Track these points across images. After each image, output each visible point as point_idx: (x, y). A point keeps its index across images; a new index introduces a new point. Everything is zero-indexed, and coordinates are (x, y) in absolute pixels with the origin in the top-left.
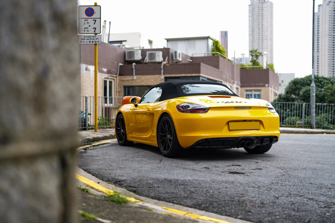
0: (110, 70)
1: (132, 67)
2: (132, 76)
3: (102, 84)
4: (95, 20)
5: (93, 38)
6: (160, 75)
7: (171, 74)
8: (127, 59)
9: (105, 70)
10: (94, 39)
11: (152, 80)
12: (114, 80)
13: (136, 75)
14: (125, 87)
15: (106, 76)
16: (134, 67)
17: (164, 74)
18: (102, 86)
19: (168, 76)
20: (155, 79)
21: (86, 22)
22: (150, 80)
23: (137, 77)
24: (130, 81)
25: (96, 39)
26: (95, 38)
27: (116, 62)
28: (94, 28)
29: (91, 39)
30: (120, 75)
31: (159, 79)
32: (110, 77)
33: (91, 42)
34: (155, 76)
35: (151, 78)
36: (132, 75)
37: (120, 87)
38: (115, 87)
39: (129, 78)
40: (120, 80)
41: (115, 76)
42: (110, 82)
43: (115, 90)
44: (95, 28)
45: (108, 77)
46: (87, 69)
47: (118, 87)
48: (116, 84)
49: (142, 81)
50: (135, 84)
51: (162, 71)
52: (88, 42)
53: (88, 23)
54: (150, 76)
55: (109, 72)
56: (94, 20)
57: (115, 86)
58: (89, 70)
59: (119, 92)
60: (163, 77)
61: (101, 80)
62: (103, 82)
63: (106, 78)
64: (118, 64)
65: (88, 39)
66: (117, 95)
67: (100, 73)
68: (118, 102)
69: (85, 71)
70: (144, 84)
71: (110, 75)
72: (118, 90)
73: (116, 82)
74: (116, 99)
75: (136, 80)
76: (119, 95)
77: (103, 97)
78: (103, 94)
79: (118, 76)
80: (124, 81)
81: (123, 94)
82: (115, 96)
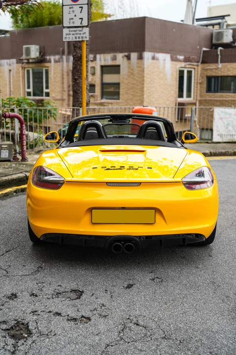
0: (189, 58)
1: (217, 52)
2: (217, 65)
3: (177, 75)
4: (82, 7)
5: (80, 32)
8: (214, 42)
9: (182, 58)
10: (80, 34)
12: (194, 69)
13: (221, 62)
14: (209, 79)
15: (183, 64)
16: (219, 53)
18: (176, 77)
21: (71, 10)
23: (222, 65)
24: (214, 70)
25: (83, 34)
26: (81, 32)
27: (198, 47)
28: (80, 19)
29: (77, 34)
30: (203, 62)
32: (188, 66)
33: (77, 38)
36: (217, 62)
37: (202, 77)
38: (196, 78)
39: (212, 66)
40: (203, 69)
41: (195, 64)
42: (190, 73)
43: (196, 81)
44: (82, 19)
45: (185, 65)
46: (153, 58)
47: (199, 77)
48: (198, 74)
49: (228, 70)
50: (219, 74)
52: (74, 38)
53: (73, 11)
55: (186, 60)
56: (80, 7)
57: (196, 76)
58: (157, 59)
59: (200, 83)
61: (175, 70)
62: (178, 73)
63: (182, 67)
64: (201, 48)
65: (73, 34)
66: (197, 87)
67: (174, 62)
68: (198, 95)
69: (150, 61)
70: (230, 74)
71: (188, 63)
72: (199, 81)
73: (198, 72)
74: (197, 92)
75: (221, 68)
76: (201, 87)
77: (177, 90)
78: (178, 86)
79: (199, 64)
80: (207, 70)
81: (205, 86)
82: (196, 89)
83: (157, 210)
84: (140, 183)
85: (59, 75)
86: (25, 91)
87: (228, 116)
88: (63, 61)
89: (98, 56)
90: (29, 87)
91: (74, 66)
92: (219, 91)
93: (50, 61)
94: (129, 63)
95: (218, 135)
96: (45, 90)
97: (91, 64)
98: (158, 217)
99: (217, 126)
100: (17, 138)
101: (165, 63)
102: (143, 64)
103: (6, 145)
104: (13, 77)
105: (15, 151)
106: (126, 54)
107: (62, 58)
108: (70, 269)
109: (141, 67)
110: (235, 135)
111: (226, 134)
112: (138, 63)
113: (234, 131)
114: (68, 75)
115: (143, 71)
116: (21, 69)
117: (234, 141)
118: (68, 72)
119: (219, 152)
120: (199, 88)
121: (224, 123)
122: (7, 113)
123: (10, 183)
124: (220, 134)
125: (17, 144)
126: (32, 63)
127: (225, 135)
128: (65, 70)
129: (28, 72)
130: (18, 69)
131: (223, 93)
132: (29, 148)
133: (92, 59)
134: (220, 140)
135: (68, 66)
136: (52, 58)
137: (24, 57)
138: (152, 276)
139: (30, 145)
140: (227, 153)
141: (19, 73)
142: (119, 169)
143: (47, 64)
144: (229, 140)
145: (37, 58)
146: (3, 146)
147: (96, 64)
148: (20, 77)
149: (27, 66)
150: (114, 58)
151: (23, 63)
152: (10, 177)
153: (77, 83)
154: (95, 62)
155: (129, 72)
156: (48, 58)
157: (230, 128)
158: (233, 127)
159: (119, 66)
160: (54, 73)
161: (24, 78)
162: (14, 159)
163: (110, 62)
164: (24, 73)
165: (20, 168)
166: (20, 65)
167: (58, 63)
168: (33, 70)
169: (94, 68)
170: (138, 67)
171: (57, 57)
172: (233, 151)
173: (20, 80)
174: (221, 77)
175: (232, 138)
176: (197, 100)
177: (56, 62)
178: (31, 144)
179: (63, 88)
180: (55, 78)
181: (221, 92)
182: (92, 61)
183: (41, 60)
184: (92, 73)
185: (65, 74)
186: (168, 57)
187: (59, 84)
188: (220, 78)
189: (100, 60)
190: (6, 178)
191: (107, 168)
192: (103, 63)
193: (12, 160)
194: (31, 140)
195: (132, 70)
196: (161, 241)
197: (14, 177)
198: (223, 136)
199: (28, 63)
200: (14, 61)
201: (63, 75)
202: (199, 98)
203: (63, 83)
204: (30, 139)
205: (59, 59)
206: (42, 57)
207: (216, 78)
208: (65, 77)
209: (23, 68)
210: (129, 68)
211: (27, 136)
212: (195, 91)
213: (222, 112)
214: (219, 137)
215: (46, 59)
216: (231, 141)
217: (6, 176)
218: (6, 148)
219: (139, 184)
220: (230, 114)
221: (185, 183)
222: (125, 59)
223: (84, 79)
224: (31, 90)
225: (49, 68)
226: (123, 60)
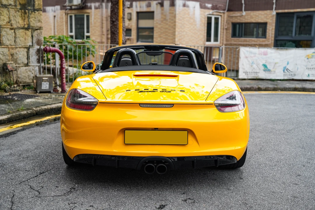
0: (216, 6)
1: (241, 1)
2: (241, 12)
3: (205, 21)
6: (271, 11)
7: (285, 9)
9: (210, 6)
11: (263, 17)
12: (221, 16)
13: (245, 10)
14: (234, 25)
15: (211, 12)
16: (243, 2)
17: (276, 9)
18: (205, 23)
19: (280, 11)
20: (266, 15)
22: (260, 16)
23: (246, 13)
24: (239, 18)
30: (229, 10)
31: (270, 16)
32: (215, 13)
34: (266, 12)
35: (261, 15)
36: (241, 10)
37: (228, 24)
38: (222, 24)
39: (237, 14)
40: (229, 17)
41: (222, 11)
42: (217, 19)
43: (222, 27)
45: (213, 13)
46: (184, 5)
47: (225, 24)
48: (224, 21)
49: (252, 17)
50: (243, 20)
51: (274, 6)
54: (260, 12)
55: (213, 8)
57: (223, 22)
58: (188, 7)
59: (226, 29)
60: (274, 13)
61: (204, 17)
62: (206, 19)
63: (210, 14)
66: (223, 32)
67: (203, 10)
68: (225, 40)
69: (181, 8)
70: (253, 21)
71: (215, 11)
72: (225, 27)
73: (224, 19)
74: (223, 37)
75: (245, 16)
76: (227, 33)
77: (206, 34)
78: (206, 31)
79: (226, 11)
80: (232, 17)
81: (230, 31)
82: (222, 34)
83: (190, 132)
84: (173, 104)
85: (99, 20)
86: (68, 35)
87: (252, 55)
88: (102, 8)
89: (134, 3)
90: (71, 32)
91: (112, 9)
92: (243, 36)
93: (90, 8)
94: (162, 10)
95: (244, 72)
96: (86, 34)
97: (127, 11)
98: (191, 138)
99: (243, 64)
100: (58, 72)
101: (194, 11)
102: (175, 10)
103: (46, 77)
104: (57, 22)
105: (56, 83)
106: (160, 1)
107: (102, 5)
108: (102, 190)
109: (173, 13)
110: (259, 73)
111: (251, 71)
112: (170, 10)
113: (258, 69)
114: (107, 20)
115: (175, 17)
116: (64, 14)
117: (258, 78)
118: (107, 18)
119: (244, 88)
120: (225, 33)
121: (249, 61)
122: (48, 48)
123: (49, 112)
124: (245, 71)
125: (58, 77)
126: (75, 9)
127: (249, 73)
128: (104, 16)
129: (71, 17)
130: (62, 15)
131: (247, 37)
132: (69, 81)
133: (129, 6)
134: (246, 77)
135: (107, 12)
136: (93, 5)
137: (67, 4)
138: (184, 197)
139: (70, 79)
140: (252, 88)
141: (63, 18)
142: (152, 91)
143: (88, 11)
144: (253, 77)
145: (79, 4)
146: (44, 79)
147: (132, 10)
148: (63, 22)
149: (69, 12)
150: (149, 5)
151: (66, 9)
152: (49, 107)
153: (115, 25)
154: (131, 9)
155: (162, 18)
156: (89, 5)
157: (255, 66)
158: (257, 66)
159: (153, 12)
160: (95, 19)
161: (67, 22)
162: (54, 91)
163: (145, 9)
164: (67, 18)
165: (60, 98)
166: (64, 11)
167: (98, 10)
168: (75, 16)
169: (130, 14)
170: (170, 13)
171: (97, 4)
172: (257, 87)
173: (63, 24)
174: (246, 24)
175: (256, 76)
176: (223, 44)
177: (96, 8)
178: (71, 77)
179: (102, 32)
180: (95, 23)
181: (244, 37)
182: (128, 8)
183: (83, 7)
184: (129, 18)
185: (104, 19)
186: (197, 4)
187: (99, 29)
188: (244, 25)
189: (136, 7)
190: (46, 107)
191: (140, 90)
192: (139, 10)
193: (52, 91)
194: (71, 74)
195: (165, 16)
196: (193, 162)
197: (54, 106)
198: (248, 73)
199: (71, 9)
200: (58, 7)
201: (102, 20)
202: (225, 42)
203: (102, 28)
204: (69, 74)
205: (99, 6)
206: (84, 4)
207: (241, 24)
208: (105, 22)
209: (67, 14)
210: (162, 14)
211: (67, 70)
212: (222, 36)
213: (247, 51)
214: (244, 74)
215: (87, 6)
216: (255, 78)
217: (46, 105)
218: (47, 80)
219: (171, 105)
220: (255, 54)
221: (217, 105)
222: (159, 6)
223: (120, 18)
224: (73, 34)
225: (90, 14)
226: (157, 7)
